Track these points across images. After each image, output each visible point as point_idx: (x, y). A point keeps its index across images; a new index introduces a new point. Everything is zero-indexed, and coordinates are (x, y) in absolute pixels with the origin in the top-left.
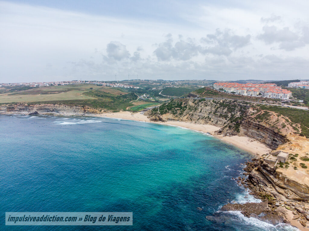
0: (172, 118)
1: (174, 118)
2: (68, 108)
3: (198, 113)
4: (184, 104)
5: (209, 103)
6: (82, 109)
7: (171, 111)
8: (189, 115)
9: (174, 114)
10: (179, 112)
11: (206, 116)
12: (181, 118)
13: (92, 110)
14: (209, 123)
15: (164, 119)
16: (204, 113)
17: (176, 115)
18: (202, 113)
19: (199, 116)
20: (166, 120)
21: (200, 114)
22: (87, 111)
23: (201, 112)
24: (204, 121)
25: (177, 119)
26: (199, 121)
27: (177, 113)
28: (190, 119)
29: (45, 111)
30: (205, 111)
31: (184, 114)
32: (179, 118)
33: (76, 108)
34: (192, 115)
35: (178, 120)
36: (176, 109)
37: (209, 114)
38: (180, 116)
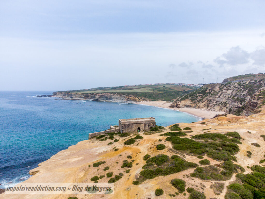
0: (189, 105)
1: (191, 105)
2: (119, 96)
3: (217, 98)
4: (210, 90)
5: (232, 86)
6: (127, 97)
7: (191, 97)
8: (208, 101)
9: (193, 100)
10: (199, 98)
11: (224, 101)
12: (198, 105)
13: (133, 98)
14: (223, 110)
15: (181, 106)
16: (223, 98)
17: (194, 101)
18: (221, 98)
19: (217, 101)
20: (183, 106)
21: (219, 99)
22: (129, 99)
23: (219, 97)
24: (219, 107)
25: (193, 105)
26: (215, 107)
27: (197, 99)
28: (207, 105)
29: (105, 99)
30: (224, 95)
31: (204, 100)
32: (197, 104)
33: (123, 97)
34: (211, 101)
35: (195, 107)
36: (198, 95)
37: (227, 100)
38: (198, 103)
